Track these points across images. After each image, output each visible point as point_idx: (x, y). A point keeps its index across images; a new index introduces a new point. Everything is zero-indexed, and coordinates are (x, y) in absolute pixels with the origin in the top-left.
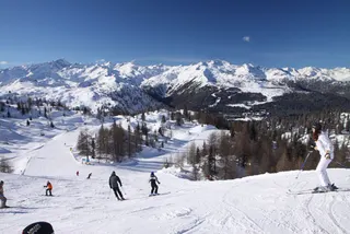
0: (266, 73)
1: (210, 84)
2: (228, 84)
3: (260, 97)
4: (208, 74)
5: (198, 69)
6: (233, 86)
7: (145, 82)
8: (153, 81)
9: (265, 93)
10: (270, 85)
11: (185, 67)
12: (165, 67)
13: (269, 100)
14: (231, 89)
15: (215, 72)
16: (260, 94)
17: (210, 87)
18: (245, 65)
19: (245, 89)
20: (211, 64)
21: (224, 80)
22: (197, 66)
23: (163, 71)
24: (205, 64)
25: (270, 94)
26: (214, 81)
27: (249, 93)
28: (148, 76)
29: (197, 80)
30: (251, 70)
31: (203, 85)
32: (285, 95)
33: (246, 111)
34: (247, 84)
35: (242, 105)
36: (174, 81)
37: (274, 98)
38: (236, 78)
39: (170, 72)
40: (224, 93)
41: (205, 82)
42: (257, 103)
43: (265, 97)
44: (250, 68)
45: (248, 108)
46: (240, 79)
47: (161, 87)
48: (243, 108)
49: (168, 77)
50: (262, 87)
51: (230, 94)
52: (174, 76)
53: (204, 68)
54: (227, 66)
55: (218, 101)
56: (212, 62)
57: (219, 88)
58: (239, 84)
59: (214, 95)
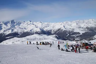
2: (70, 30)
6: (71, 30)
10: (82, 29)
12: (50, 23)
13: (81, 34)
17: (65, 31)
18: (75, 23)
19: (75, 31)
21: (69, 28)
29: (62, 28)
31: (63, 30)
32: (85, 33)
35: (74, 36)
36: (54, 28)
39: (52, 25)
42: (78, 35)
43: (80, 33)
44: (77, 24)
45: (76, 36)
47: (51, 30)
51: (71, 33)
53: (63, 24)
55: (68, 35)
56: (65, 22)
57: (68, 31)
58: (73, 29)
59: (67, 33)
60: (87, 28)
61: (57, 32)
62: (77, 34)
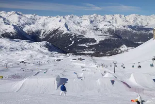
1: (68, 32)
2: (78, 33)
3: (93, 40)
6: (80, 34)
13: (98, 42)
14: (80, 36)
17: (68, 34)
19: (86, 36)
25: (98, 39)
31: (64, 33)
32: (106, 40)
33: (86, 48)
35: (84, 45)
37: (100, 41)
42: (91, 44)
43: (96, 41)
45: (87, 46)
48: (85, 47)
51: (79, 39)
55: (73, 42)
57: (73, 35)
58: (84, 32)
59: (71, 39)
60: (110, 31)
61: (51, 37)
62: (90, 42)
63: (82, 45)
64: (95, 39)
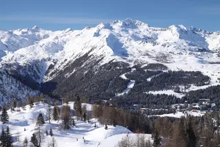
0: (208, 40)
1: (118, 59)
2: (146, 59)
3: (199, 78)
4: (114, 43)
5: (97, 35)
6: (152, 61)
7: (9, 57)
8: (23, 56)
9: (206, 71)
10: (215, 58)
11: (76, 32)
12: (41, 33)
13: (215, 82)
14: (151, 66)
15: (124, 39)
16: (199, 73)
17: (116, 64)
18: (174, 28)
19: (174, 66)
20: (117, 27)
21: (139, 52)
22: (94, 30)
23: (39, 39)
24: (108, 27)
25: (215, 74)
26: (124, 54)
27: (181, 73)
28: (13, 46)
29: (97, 52)
30: (183, 34)
31: (106, 61)
33: (178, 101)
34: (176, 58)
35: (170, 92)
36: (58, 55)
38: (158, 49)
39: (50, 39)
40: (140, 73)
41: (109, 56)
42: (194, 88)
43: (207, 78)
44: (181, 31)
45: (180, 96)
46: (165, 50)
47: (35, 66)
49: (47, 49)
50: (202, 62)
51: (150, 74)
52: (57, 47)
53: (105, 33)
54: (144, 29)
55: (131, 86)
56: (120, 24)
57: (132, 65)
59: (123, 76)
61: (68, 75)
62: (186, 82)
63: (161, 92)
64: (205, 74)
